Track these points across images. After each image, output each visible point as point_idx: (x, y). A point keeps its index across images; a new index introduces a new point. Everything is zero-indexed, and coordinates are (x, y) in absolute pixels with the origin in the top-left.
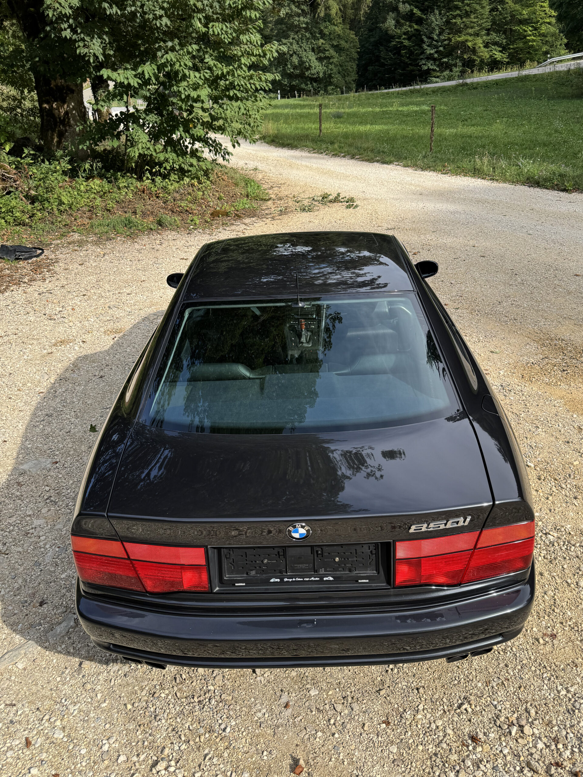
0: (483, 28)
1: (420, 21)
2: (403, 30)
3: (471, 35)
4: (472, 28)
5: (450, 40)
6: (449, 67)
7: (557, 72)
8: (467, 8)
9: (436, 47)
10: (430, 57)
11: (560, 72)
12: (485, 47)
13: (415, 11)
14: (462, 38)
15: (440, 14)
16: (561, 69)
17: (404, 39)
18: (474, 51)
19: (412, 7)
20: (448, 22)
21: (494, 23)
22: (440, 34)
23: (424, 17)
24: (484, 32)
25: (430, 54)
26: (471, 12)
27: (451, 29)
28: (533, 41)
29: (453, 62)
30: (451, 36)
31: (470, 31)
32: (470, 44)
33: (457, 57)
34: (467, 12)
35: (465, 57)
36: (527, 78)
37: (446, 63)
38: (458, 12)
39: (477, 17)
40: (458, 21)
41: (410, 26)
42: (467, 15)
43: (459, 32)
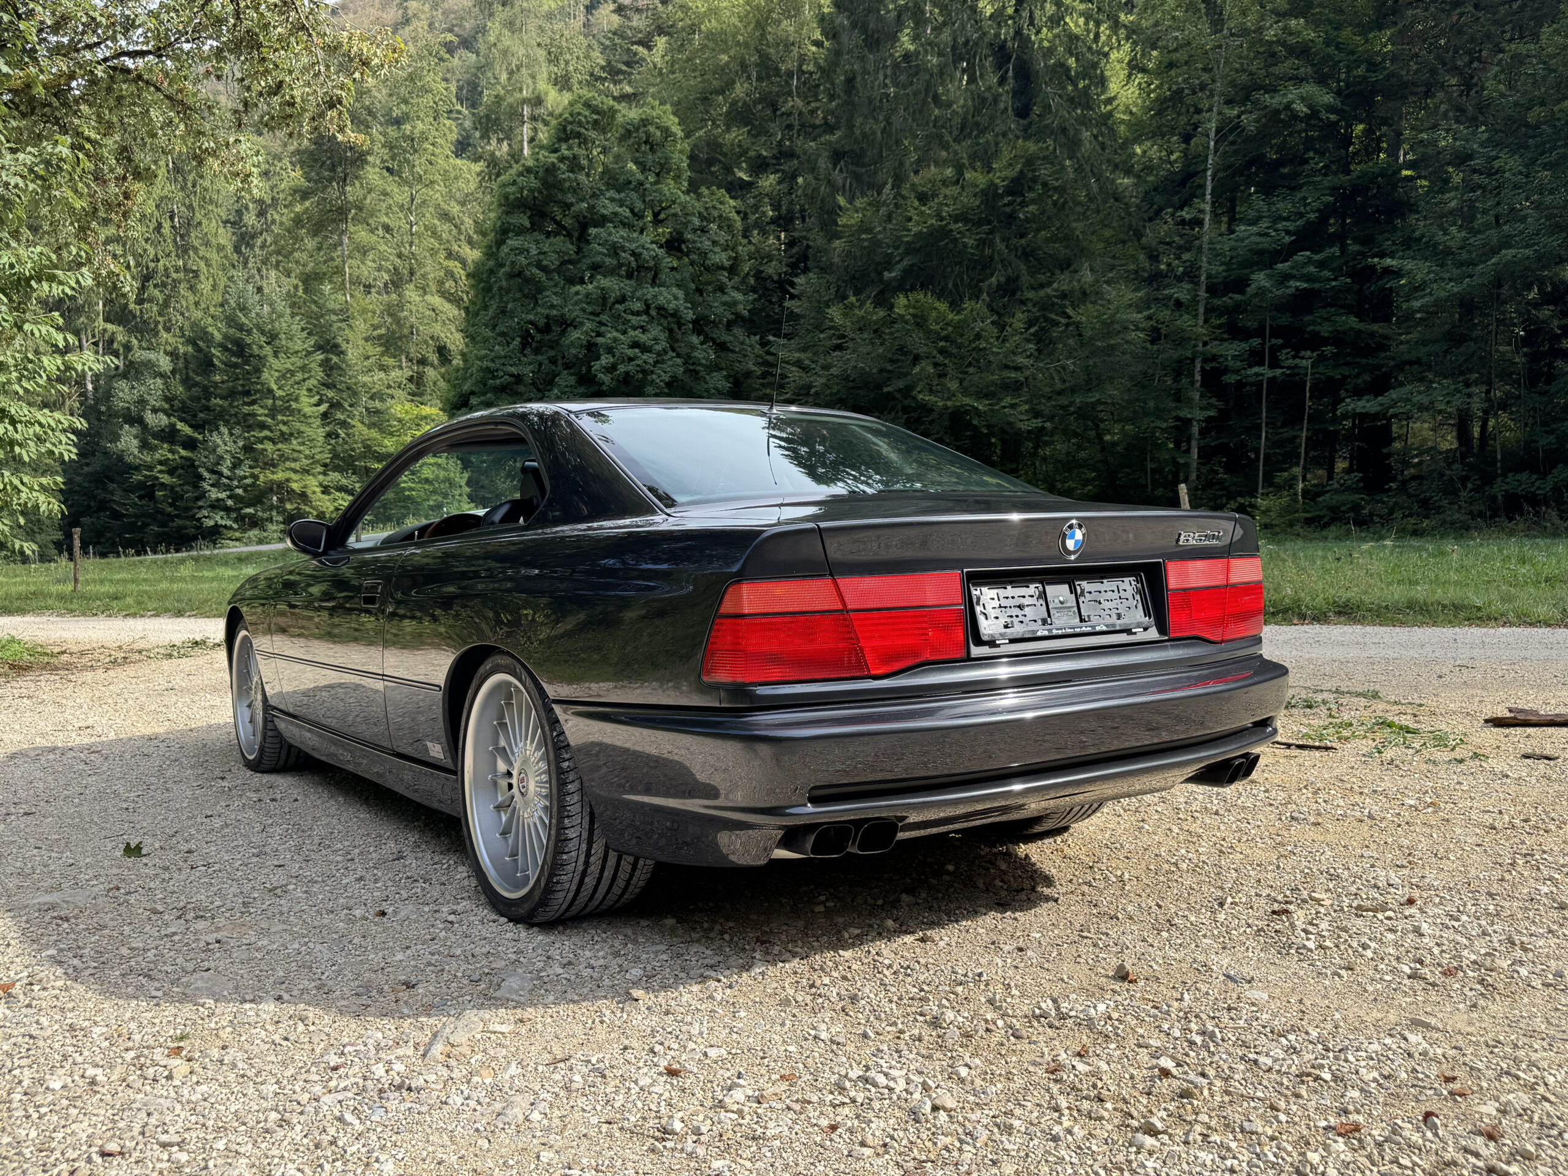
0: (318, 462)
1: (190, 444)
2: (157, 456)
3: (295, 471)
4: (295, 460)
5: (255, 477)
6: (255, 523)
8: (284, 428)
9: (229, 488)
10: (217, 505)
12: (323, 493)
13: (180, 425)
14: (280, 476)
15: (231, 434)
17: (160, 472)
18: (303, 496)
19: (173, 419)
20: (248, 449)
21: (336, 456)
22: (235, 466)
23: (200, 437)
24: (320, 469)
25: (218, 500)
26: (291, 434)
27: (256, 460)
28: (413, 489)
29: (266, 515)
30: (256, 471)
31: (296, 465)
32: (295, 486)
33: (272, 508)
34: (283, 434)
35: (288, 506)
37: (251, 516)
38: (266, 433)
39: (303, 444)
40: (269, 446)
41: (170, 451)
42: (285, 438)
43: (272, 465)
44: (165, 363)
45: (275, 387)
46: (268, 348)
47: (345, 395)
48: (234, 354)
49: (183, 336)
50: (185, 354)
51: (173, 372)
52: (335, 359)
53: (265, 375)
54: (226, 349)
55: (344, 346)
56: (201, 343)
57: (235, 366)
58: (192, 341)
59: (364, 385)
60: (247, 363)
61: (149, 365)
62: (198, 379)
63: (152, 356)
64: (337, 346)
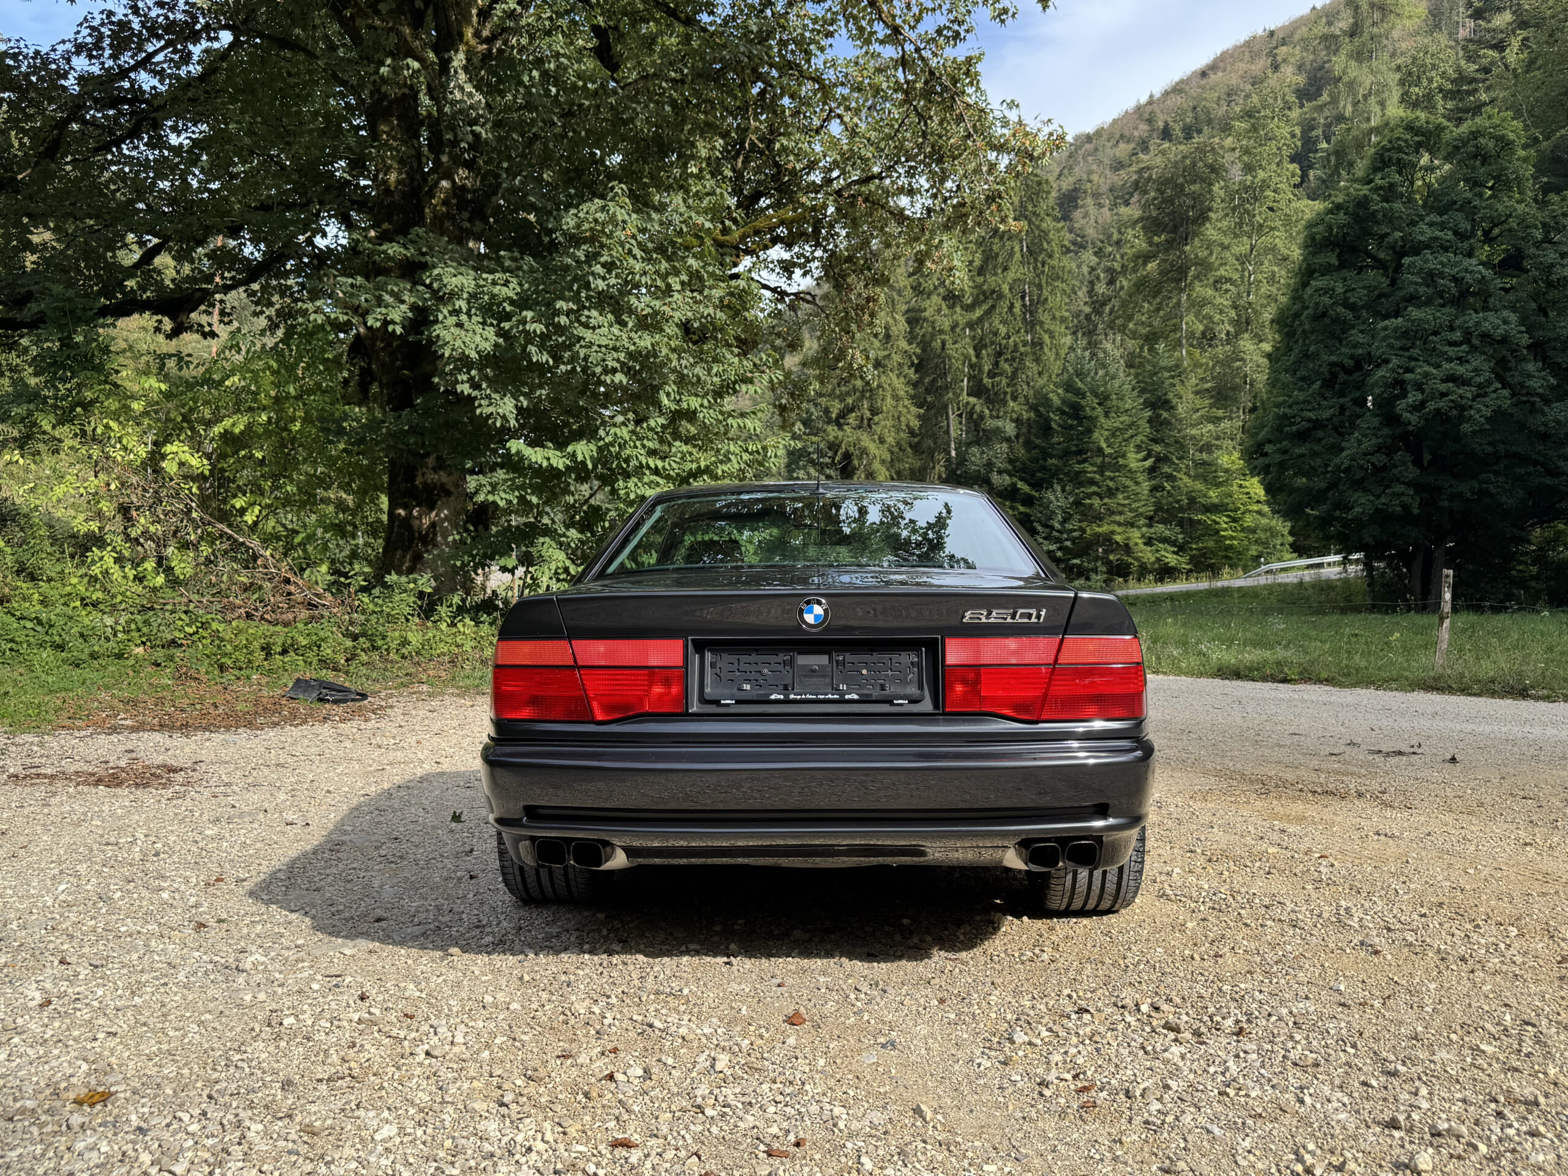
0: (1141, 514)
1: (1028, 501)
3: (1119, 524)
4: (1121, 513)
5: (1083, 531)
6: (1082, 573)
7: (1280, 585)
8: (1111, 484)
9: (1058, 540)
11: (1286, 585)
12: (1145, 544)
13: (1020, 485)
14: (1104, 529)
15: (1063, 491)
16: (1287, 580)
18: (1127, 549)
19: (1015, 479)
20: (1077, 503)
21: (1159, 508)
22: (1065, 521)
23: (1037, 494)
24: (1142, 521)
26: (1117, 489)
27: (1083, 514)
28: (1232, 538)
29: (1091, 566)
30: (1084, 524)
31: (1117, 518)
32: (1118, 538)
33: (1097, 558)
34: (1109, 489)
35: (1111, 557)
36: (1226, 591)
37: (1079, 566)
38: (1094, 489)
39: (1128, 498)
40: (1096, 502)
42: (1111, 493)
43: (1098, 518)
44: (1010, 429)
45: (1104, 445)
46: (1099, 409)
47: (1172, 449)
48: (1071, 417)
49: (1027, 403)
50: (1029, 420)
51: (1017, 437)
52: (1165, 414)
53: (1096, 435)
54: (1063, 413)
55: (1175, 401)
56: (1041, 409)
57: (1071, 427)
58: (1034, 408)
59: (1193, 437)
60: (1080, 424)
61: (998, 431)
62: (1038, 441)
63: (1000, 423)
64: (1167, 402)
